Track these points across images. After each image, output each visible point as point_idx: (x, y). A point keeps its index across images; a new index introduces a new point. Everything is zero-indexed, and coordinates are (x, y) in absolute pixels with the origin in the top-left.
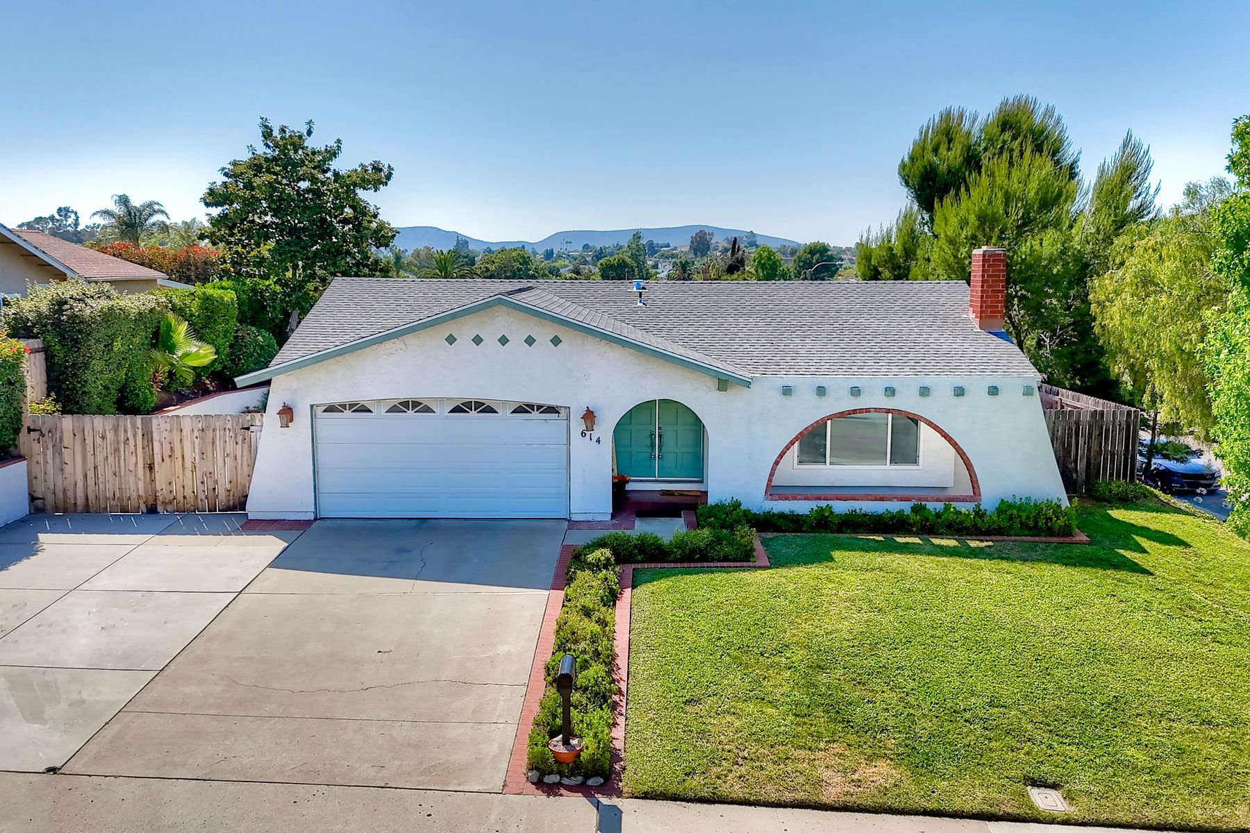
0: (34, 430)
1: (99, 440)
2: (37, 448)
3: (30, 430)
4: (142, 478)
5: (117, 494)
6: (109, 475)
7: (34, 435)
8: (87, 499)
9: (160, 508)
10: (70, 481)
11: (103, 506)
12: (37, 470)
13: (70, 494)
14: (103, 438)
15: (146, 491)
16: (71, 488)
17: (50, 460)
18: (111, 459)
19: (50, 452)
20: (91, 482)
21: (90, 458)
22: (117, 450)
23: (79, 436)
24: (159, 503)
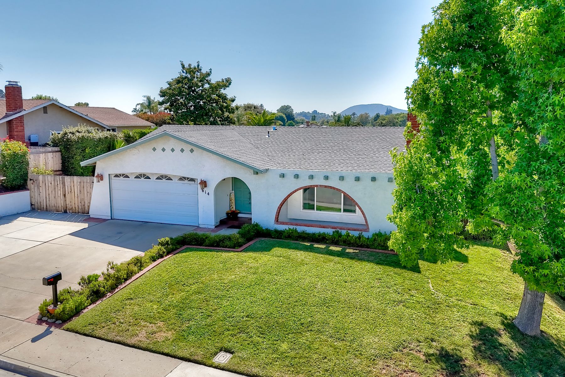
0: (32, 180)
1: (49, 184)
2: (32, 186)
3: (31, 180)
4: (62, 199)
5: (55, 205)
6: (53, 197)
7: (32, 181)
8: (47, 206)
9: (68, 211)
10: (42, 199)
11: (51, 209)
12: (32, 195)
13: (42, 204)
14: (51, 184)
15: (63, 205)
16: (42, 201)
17: (36, 191)
18: (53, 192)
19: (36, 188)
20: (48, 200)
21: (47, 191)
22: (55, 188)
23: (44, 182)
24: (68, 209)
